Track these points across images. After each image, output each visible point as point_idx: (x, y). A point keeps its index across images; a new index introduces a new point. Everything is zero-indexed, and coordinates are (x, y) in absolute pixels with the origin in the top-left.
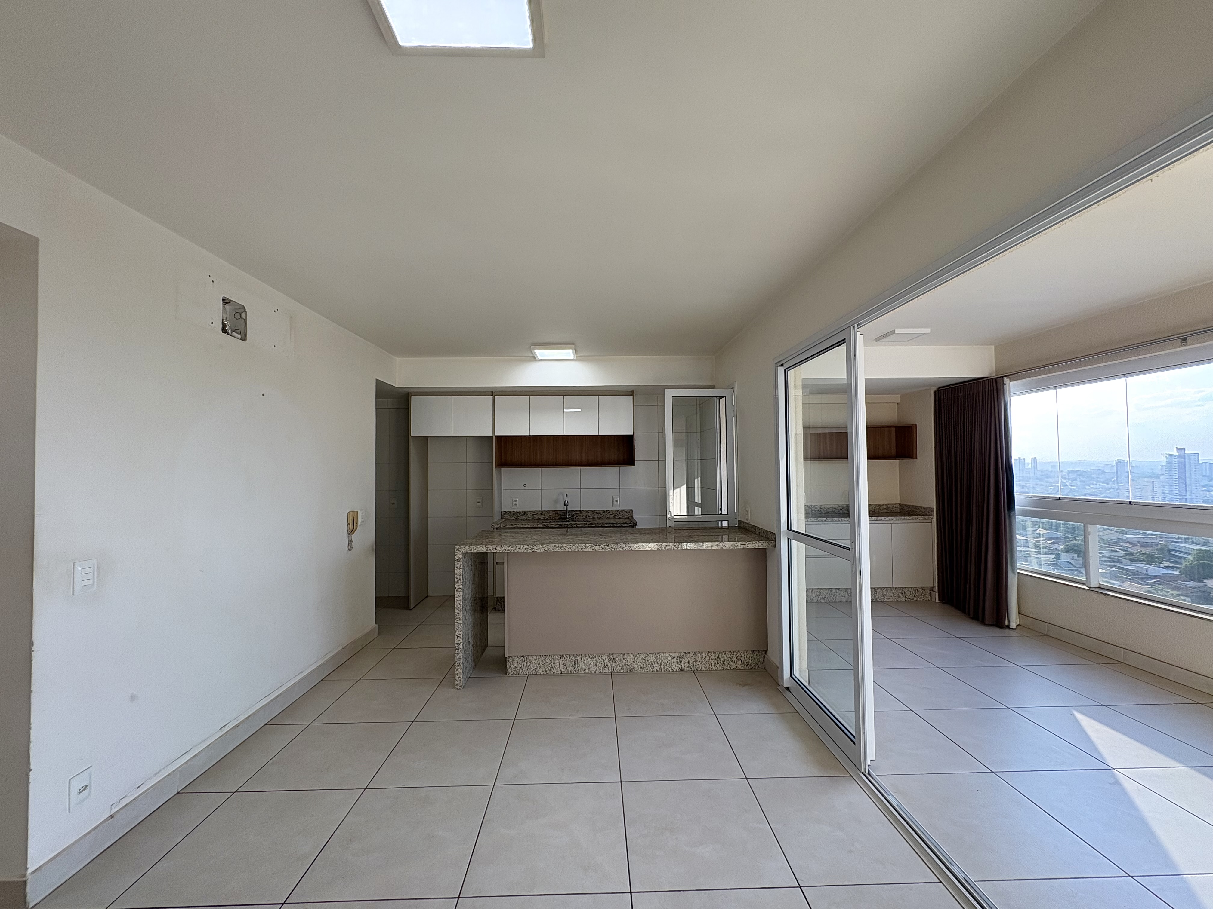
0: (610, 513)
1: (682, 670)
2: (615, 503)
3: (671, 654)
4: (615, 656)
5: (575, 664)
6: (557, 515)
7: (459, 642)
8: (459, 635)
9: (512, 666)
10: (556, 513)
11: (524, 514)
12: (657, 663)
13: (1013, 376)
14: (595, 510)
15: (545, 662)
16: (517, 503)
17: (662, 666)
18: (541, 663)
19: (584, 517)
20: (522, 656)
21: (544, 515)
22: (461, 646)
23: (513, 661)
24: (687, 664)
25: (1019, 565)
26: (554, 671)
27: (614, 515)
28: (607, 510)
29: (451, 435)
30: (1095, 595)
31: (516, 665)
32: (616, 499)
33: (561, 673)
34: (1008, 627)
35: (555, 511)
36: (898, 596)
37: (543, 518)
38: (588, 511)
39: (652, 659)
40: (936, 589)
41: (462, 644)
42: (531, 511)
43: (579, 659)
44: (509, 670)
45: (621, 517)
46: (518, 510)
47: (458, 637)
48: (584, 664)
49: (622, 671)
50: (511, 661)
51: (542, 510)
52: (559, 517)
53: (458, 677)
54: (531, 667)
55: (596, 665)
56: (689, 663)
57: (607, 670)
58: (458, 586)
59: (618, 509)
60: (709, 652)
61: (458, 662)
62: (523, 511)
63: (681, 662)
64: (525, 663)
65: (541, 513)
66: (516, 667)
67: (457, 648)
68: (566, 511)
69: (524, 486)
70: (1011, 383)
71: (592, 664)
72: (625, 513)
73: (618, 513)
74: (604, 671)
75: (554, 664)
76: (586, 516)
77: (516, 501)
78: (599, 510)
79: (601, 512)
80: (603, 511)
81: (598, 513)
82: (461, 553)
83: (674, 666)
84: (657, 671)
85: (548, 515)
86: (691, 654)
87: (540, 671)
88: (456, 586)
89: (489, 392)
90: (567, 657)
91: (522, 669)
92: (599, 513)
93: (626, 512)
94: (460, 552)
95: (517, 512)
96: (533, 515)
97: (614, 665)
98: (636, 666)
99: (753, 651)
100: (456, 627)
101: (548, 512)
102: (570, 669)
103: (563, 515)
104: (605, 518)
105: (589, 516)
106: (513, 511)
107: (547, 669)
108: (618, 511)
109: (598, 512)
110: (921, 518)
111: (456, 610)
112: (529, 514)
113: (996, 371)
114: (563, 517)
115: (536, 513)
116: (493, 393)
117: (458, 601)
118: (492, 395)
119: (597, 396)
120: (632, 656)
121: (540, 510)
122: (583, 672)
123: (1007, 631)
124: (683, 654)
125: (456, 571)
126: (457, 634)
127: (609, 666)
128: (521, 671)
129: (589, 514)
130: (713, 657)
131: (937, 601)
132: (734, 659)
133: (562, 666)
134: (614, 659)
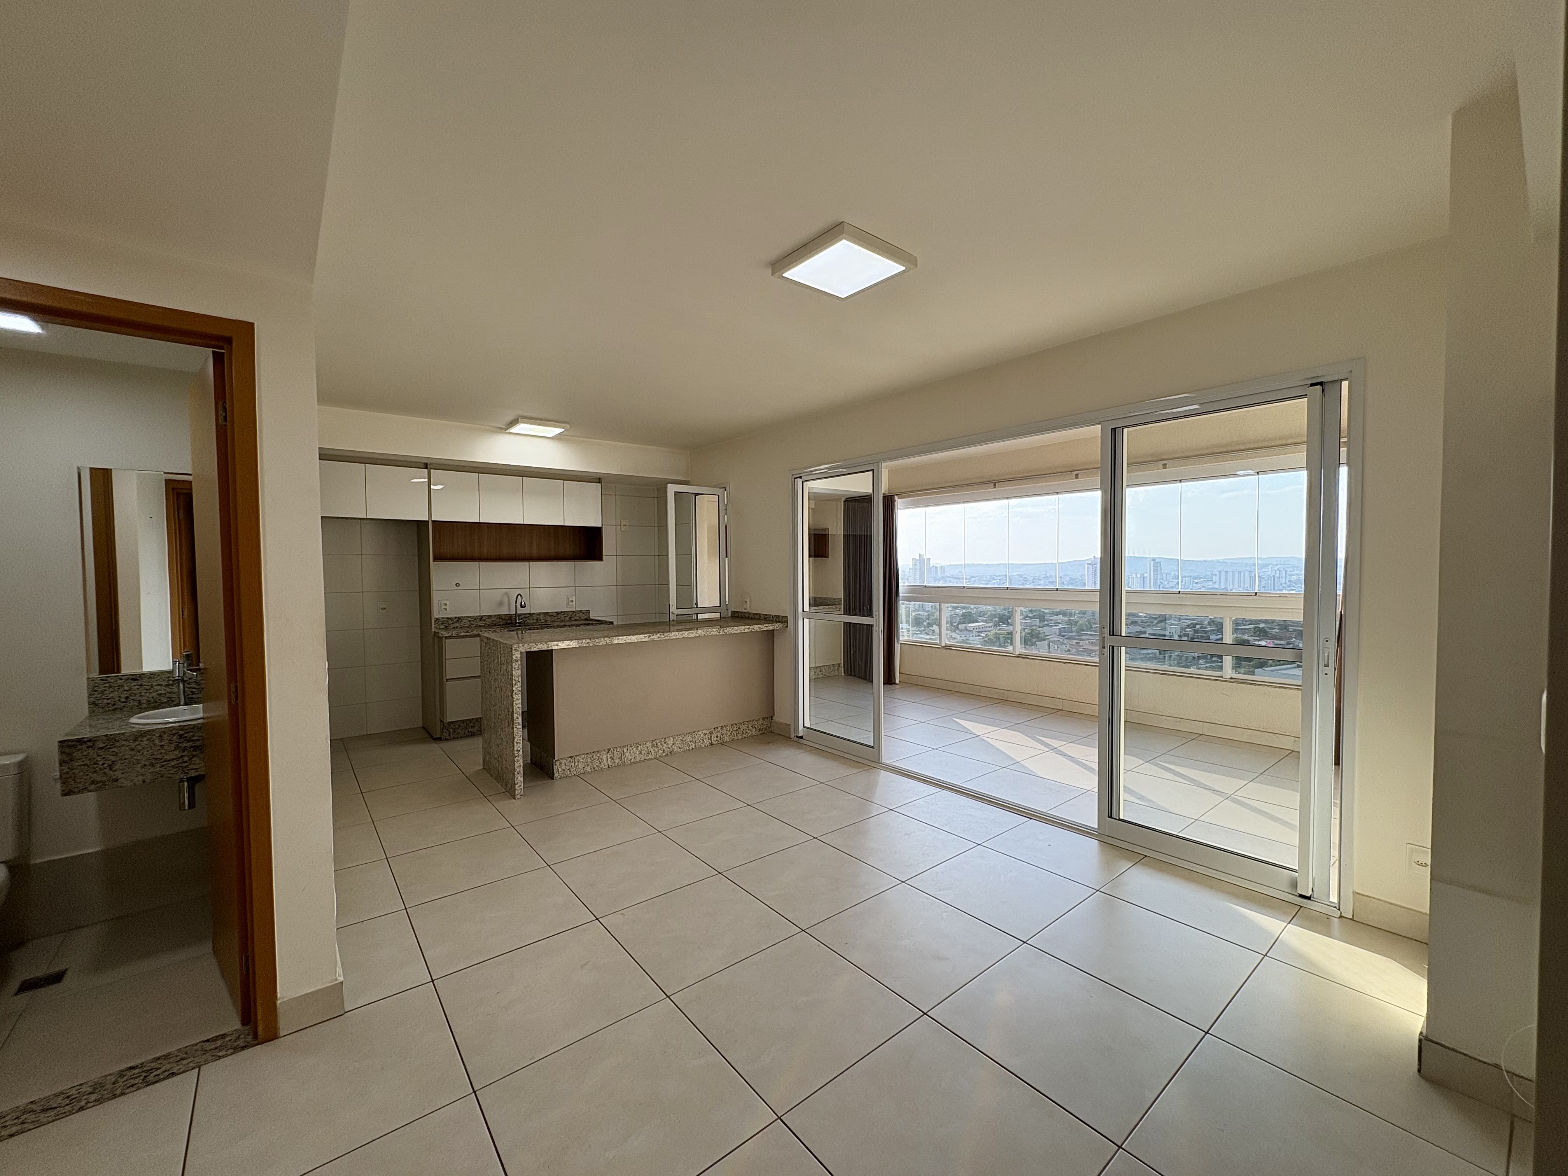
0: (565, 615)
1: (712, 744)
2: (571, 603)
3: (704, 732)
4: (657, 741)
5: (621, 756)
6: (501, 620)
7: (519, 749)
8: (518, 741)
9: (560, 770)
10: (499, 618)
11: (458, 621)
12: (693, 742)
13: (901, 495)
14: (547, 613)
15: (592, 759)
16: (447, 607)
17: (697, 744)
18: (589, 760)
19: (535, 621)
20: (570, 757)
21: (485, 621)
22: (521, 753)
23: (560, 764)
24: (715, 739)
25: (901, 638)
26: (602, 766)
27: (569, 617)
28: (562, 612)
29: (365, 517)
30: (944, 651)
31: (563, 767)
32: (571, 599)
33: (609, 767)
34: (895, 683)
35: (498, 615)
36: (818, 674)
37: (483, 625)
38: (539, 614)
39: (689, 738)
40: (842, 665)
41: (521, 750)
42: (467, 617)
43: (625, 751)
44: (556, 775)
45: (577, 619)
46: (449, 616)
47: (517, 743)
48: (630, 755)
49: (664, 754)
50: (558, 764)
51: (482, 615)
52: (504, 622)
53: (518, 785)
54: (579, 766)
55: (641, 753)
56: (717, 737)
57: (650, 757)
58: (516, 689)
59: (574, 610)
60: (732, 725)
61: (518, 770)
62: (456, 617)
63: (711, 737)
64: (573, 764)
65: (480, 619)
66: (564, 770)
67: (516, 755)
68: (516, 615)
69: (456, 585)
70: (899, 500)
71: (637, 752)
72: (581, 614)
73: (574, 614)
74: (648, 758)
75: (602, 759)
76: (537, 620)
77: (446, 604)
78: (553, 612)
79: (555, 614)
80: (557, 612)
81: (551, 616)
82: (519, 653)
83: (706, 742)
84: (693, 749)
85: (490, 620)
86: (719, 729)
87: (588, 769)
88: (514, 689)
89: (421, 463)
90: (614, 750)
91: (570, 771)
92: (553, 616)
93: (583, 613)
94: (518, 651)
95: (448, 618)
96: (470, 621)
97: (656, 750)
98: (675, 748)
99: (763, 719)
100: (515, 733)
101: (489, 617)
102: (617, 761)
103: (508, 620)
104: (559, 620)
105: (540, 620)
106: (443, 618)
107: (595, 766)
108: (574, 612)
109: (550, 614)
110: (834, 607)
111: (514, 714)
112: (464, 621)
113: (889, 491)
114: (508, 622)
115: (475, 618)
116: (426, 466)
117: (516, 704)
118: (427, 468)
119: (562, 481)
120: (672, 738)
121: (479, 615)
122: (629, 762)
123: (895, 685)
124: (713, 729)
125: (514, 672)
126: (516, 740)
127: (653, 752)
128: (568, 773)
129: (541, 617)
130: (735, 729)
131: (843, 674)
132: (750, 727)
133: (609, 760)
134: (657, 744)
